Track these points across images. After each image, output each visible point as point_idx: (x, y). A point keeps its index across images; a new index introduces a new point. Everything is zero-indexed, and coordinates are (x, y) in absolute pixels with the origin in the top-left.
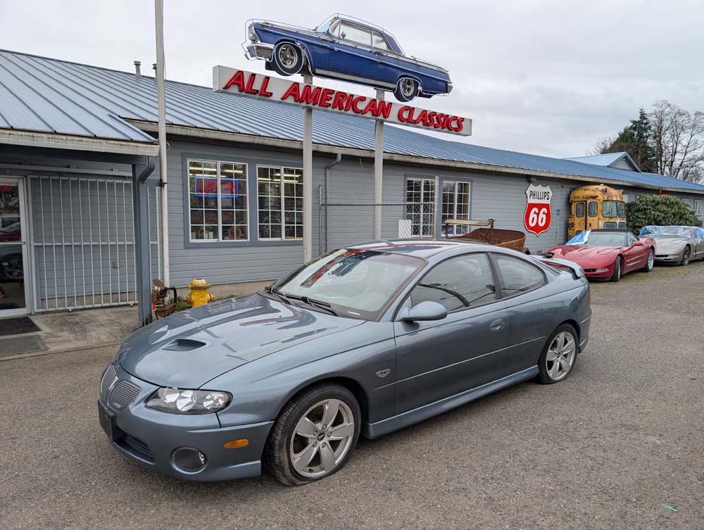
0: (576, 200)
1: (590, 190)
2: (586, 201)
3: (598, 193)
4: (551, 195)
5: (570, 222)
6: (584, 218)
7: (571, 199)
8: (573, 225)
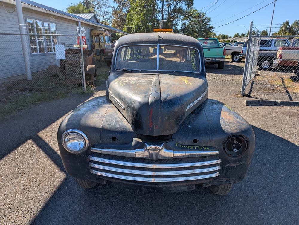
0: (94, 35)
1: (99, 31)
2: (99, 36)
3: (103, 32)
4: (85, 32)
5: (93, 45)
6: (99, 43)
7: (92, 35)
8: (94, 46)
